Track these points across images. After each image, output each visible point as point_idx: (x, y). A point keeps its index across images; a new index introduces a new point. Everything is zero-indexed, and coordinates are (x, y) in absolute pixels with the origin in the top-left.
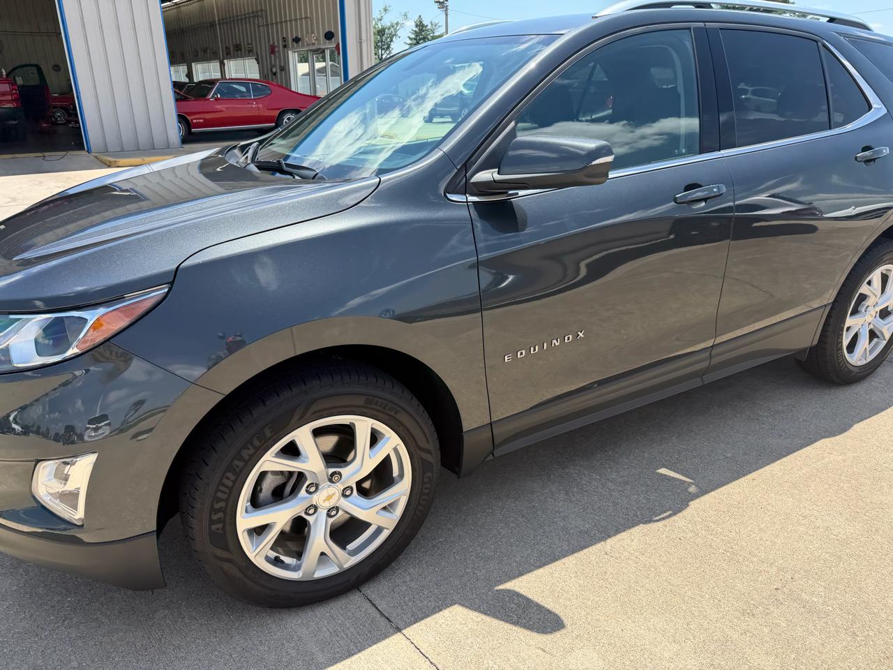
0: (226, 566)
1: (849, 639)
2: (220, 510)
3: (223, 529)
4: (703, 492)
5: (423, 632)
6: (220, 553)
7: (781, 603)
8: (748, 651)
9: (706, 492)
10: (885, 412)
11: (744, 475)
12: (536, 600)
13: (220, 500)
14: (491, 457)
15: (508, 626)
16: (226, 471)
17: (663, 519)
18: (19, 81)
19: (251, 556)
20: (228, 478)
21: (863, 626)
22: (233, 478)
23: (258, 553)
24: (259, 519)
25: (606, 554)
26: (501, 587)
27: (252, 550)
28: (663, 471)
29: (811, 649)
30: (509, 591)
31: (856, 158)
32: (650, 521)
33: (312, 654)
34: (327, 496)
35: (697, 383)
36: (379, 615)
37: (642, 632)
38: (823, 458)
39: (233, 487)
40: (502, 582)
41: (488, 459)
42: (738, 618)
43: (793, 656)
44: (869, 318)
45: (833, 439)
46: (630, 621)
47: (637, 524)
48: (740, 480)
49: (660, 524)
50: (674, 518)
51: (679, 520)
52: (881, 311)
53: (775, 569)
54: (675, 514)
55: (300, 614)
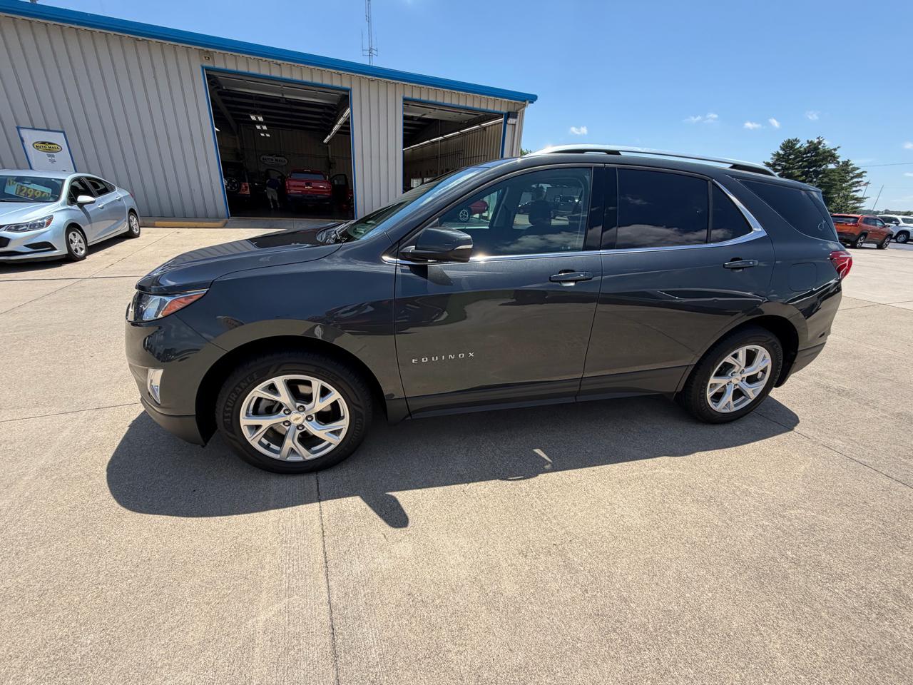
0: (234, 442)
1: (580, 593)
2: (229, 412)
3: (231, 422)
4: (554, 470)
5: (330, 506)
6: (231, 435)
7: (550, 555)
8: (505, 577)
9: (556, 471)
10: (729, 449)
11: (589, 466)
12: (403, 506)
13: (228, 407)
14: (409, 418)
15: (376, 516)
16: (231, 392)
17: (515, 480)
18: (336, 182)
19: (249, 440)
20: (233, 396)
21: (597, 588)
22: (236, 396)
23: (254, 440)
24: (255, 421)
25: (463, 491)
26: (390, 493)
27: (249, 436)
28: (537, 451)
29: (548, 590)
30: (392, 496)
31: (724, 265)
32: (506, 479)
33: (269, 500)
34: (297, 418)
35: (572, 400)
36: (315, 489)
37: (448, 544)
38: (655, 469)
39: (236, 401)
40: (392, 491)
41: (407, 419)
42: (514, 555)
43: (532, 591)
44: (734, 381)
45: (673, 459)
46: (446, 535)
47: (496, 479)
48: (584, 469)
49: (510, 482)
50: (523, 481)
51: (524, 484)
52: (748, 377)
53: (563, 531)
54: (524, 479)
55: (280, 477)
